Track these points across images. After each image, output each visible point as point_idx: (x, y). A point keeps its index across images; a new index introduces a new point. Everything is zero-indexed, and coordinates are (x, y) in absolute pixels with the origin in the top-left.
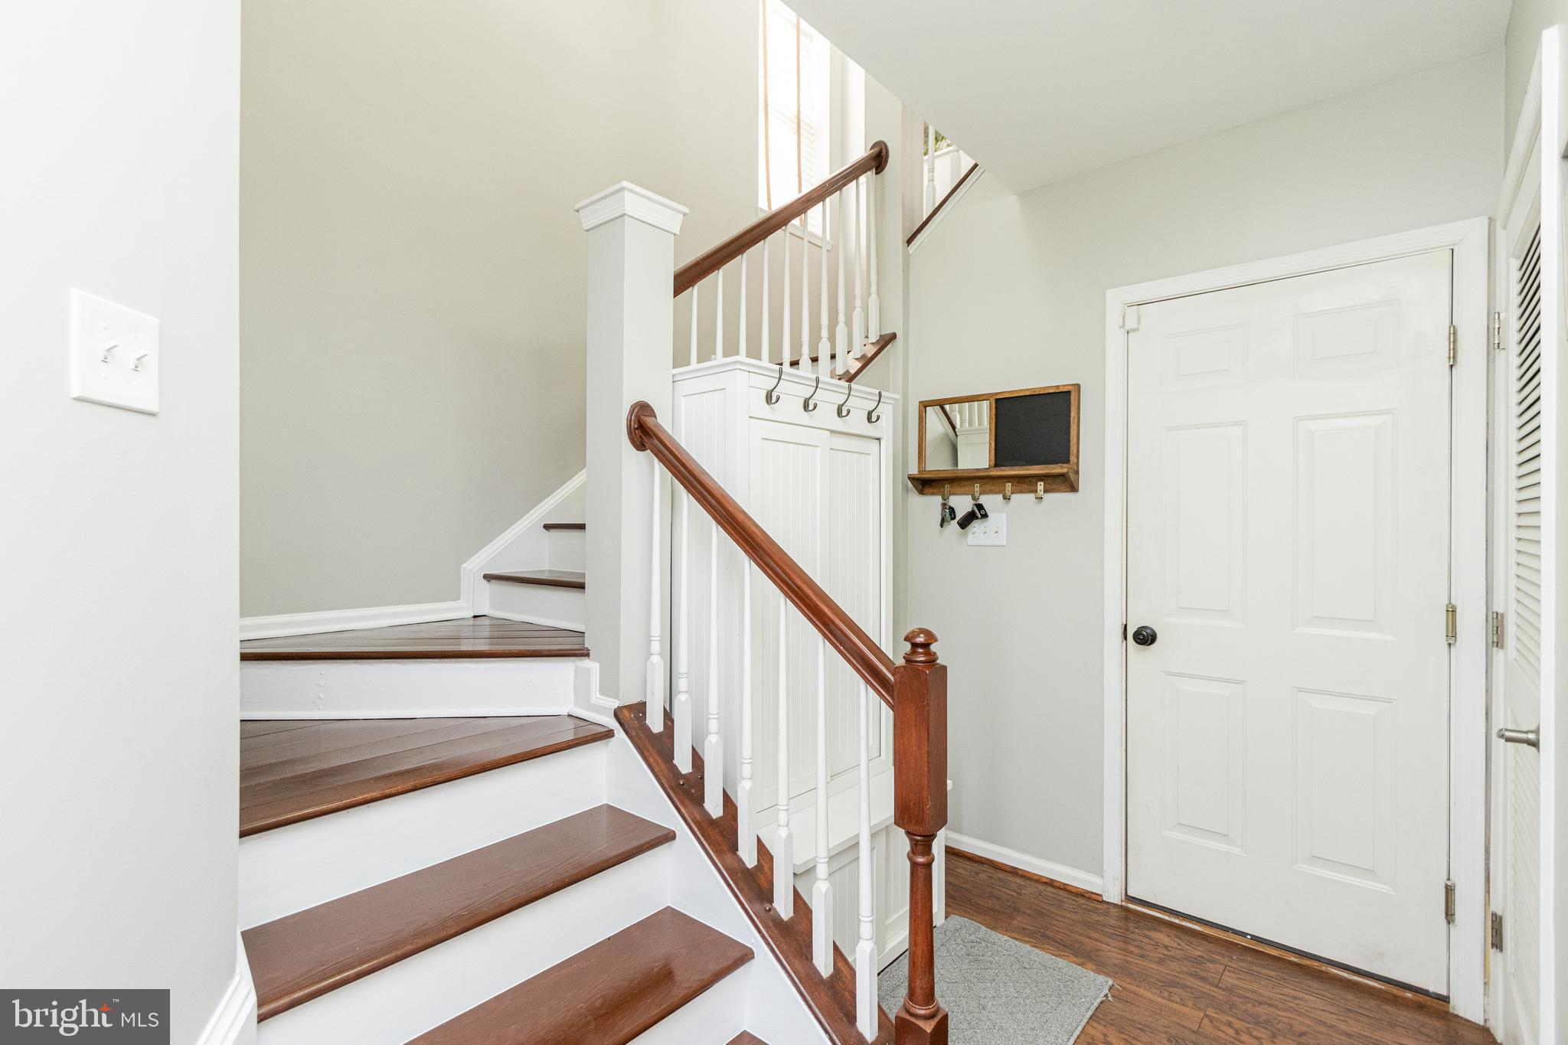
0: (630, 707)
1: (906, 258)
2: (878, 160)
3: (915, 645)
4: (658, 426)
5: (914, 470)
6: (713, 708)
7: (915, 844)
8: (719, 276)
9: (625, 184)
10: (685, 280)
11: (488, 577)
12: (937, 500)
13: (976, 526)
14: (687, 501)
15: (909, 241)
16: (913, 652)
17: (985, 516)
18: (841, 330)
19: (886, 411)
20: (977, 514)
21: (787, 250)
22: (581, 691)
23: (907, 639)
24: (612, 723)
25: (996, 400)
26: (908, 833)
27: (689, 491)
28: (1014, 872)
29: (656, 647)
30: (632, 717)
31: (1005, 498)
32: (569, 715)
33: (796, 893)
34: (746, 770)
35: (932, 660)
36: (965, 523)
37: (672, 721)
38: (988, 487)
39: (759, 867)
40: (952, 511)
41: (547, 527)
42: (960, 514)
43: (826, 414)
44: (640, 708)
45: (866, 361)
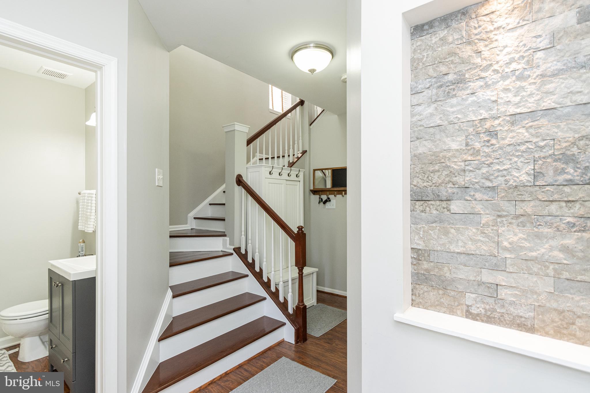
0: (237, 248)
1: (310, 129)
2: (302, 103)
3: (299, 229)
4: (243, 180)
5: (312, 188)
6: (257, 246)
7: (299, 270)
8: (258, 140)
9: (235, 123)
10: (249, 142)
11: (195, 218)
12: (318, 196)
13: (328, 203)
14: (250, 198)
15: (310, 125)
16: (299, 230)
17: (330, 201)
18: (291, 150)
19: (301, 175)
20: (328, 200)
21: (276, 131)
22: (224, 245)
23: (297, 228)
24: (233, 252)
25: (333, 170)
26: (298, 268)
27: (251, 196)
28: (337, 295)
29: (243, 233)
30: (237, 250)
31: (335, 196)
32: (221, 251)
33: (276, 287)
34: (265, 260)
35: (303, 232)
36: (325, 203)
37: (247, 252)
38: (331, 193)
39: (268, 282)
40: (322, 199)
41: (210, 204)
42: (324, 200)
43: (285, 176)
44: (239, 248)
45: (298, 158)
